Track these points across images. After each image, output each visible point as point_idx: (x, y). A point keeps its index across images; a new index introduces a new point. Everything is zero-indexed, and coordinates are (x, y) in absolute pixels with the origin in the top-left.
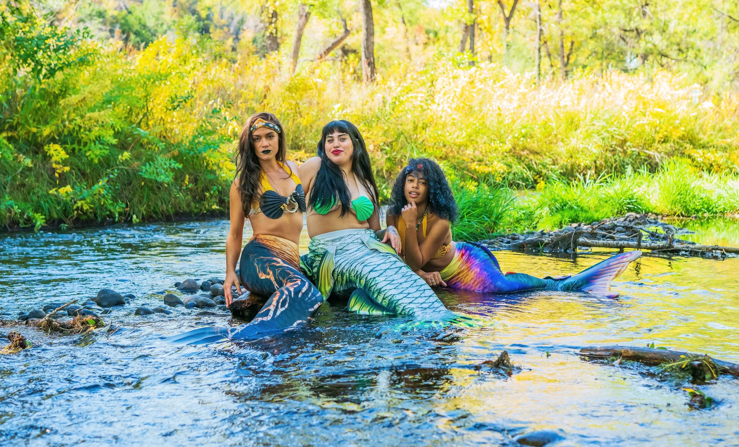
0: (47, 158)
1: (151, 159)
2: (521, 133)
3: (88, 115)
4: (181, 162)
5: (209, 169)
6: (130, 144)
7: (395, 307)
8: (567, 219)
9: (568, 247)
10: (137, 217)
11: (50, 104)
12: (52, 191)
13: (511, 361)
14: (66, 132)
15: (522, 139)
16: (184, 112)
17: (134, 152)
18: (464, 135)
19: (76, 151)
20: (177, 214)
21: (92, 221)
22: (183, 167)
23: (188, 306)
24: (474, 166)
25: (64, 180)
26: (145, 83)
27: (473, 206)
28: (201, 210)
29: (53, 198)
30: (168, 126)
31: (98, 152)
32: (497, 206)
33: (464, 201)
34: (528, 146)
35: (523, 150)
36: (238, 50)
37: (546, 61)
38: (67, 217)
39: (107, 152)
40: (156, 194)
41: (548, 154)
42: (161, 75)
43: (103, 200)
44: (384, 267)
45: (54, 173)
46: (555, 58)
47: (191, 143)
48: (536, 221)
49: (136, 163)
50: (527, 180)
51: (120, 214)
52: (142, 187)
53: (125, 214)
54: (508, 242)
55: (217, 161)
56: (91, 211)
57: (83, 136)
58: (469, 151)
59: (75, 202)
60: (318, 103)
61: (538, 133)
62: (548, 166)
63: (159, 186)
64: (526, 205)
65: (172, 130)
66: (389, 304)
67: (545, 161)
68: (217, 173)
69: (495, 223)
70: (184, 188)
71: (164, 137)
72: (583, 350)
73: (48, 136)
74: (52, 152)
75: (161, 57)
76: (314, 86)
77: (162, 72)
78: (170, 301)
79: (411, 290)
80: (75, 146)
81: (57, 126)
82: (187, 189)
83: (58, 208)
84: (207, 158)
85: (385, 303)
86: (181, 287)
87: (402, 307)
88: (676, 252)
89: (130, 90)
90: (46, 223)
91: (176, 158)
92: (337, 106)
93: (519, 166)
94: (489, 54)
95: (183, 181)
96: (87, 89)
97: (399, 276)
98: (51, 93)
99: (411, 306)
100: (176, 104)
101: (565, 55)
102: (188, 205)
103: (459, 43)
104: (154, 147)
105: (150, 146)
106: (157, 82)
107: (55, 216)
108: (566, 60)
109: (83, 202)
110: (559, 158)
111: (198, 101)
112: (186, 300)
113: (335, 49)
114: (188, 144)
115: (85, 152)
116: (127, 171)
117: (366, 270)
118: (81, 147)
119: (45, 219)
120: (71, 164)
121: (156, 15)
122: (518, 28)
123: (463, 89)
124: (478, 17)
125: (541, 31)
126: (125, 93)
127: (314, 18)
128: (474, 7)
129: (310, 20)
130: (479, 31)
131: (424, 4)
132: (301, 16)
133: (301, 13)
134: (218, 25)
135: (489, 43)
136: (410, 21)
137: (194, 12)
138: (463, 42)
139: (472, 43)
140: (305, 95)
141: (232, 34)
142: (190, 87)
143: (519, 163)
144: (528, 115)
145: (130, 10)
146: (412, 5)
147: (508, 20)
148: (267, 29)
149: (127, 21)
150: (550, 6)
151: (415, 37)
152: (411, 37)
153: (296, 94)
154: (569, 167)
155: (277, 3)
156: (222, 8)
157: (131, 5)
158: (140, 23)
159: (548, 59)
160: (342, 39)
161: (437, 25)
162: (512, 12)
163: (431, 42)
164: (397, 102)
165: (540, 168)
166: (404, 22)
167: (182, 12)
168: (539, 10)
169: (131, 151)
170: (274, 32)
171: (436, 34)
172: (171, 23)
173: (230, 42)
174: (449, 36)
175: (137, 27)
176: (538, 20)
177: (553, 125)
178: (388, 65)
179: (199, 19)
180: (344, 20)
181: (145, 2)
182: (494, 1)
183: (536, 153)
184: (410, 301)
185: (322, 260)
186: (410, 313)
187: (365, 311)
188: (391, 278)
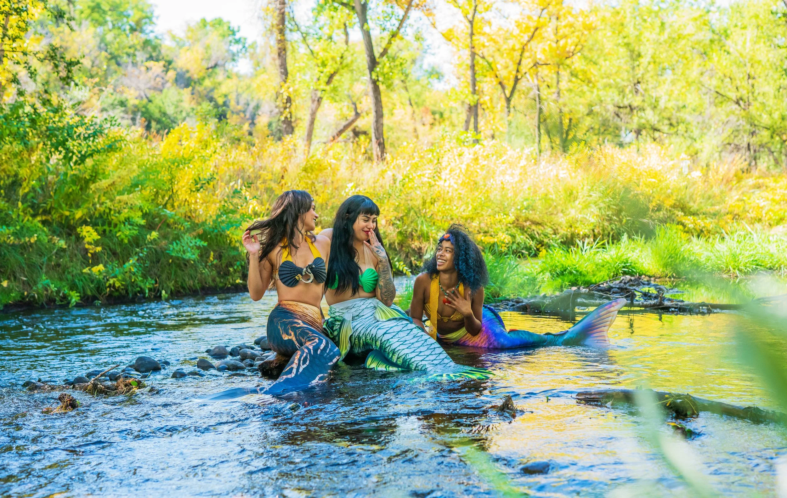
0: (79, 239)
1: (177, 238)
2: (523, 205)
3: (118, 198)
4: (205, 240)
5: (232, 246)
6: (157, 225)
7: (409, 365)
8: (567, 283)
9: (568, 308)
10: (166, 293)
11: (81, 189)
12: (86, 270)
13: (514, 405)
14: (97, 215)
15: (524, 211)
16: (207, 193)
17: (161, 232)
18: (470, 209)
19: (107, 232)
20: (203, 288)
21: (124, 297)
22: (208, 244)
23: (219, 369)
24: (480, 237)
25: (96, 259)
26: (170, 167)
28: (226, 284)
29: (87, 276)
30: (192, 206)
31: (127, 233)
32: (502, 273)
34: (531, 217)
35: (526, 221)
36: (254, 135)
37: (545, 138)
38: (100, 294)
39: (136, 232)
40: (183, 271)
41: (549, 224)
42: (185, 159)
43: (133, 277)
44: (396, 329)
45: (87, 253)
46: (554, 135)
47: (214, 221)
48: (539, 285)
49: (164, 243)
50: (530, 249)
51: (150, 290)
52: (169, 265)
53: (155, 290)
54: (513, 305)
56: (122, 287)
57: (113, 218)
58: (475, 224)
59: (108, 280)
60: (332, 182)
61: (539, 205)
62: (549, 236)
63: (186, 263)
64: (529, 271)
65: (196, 210)
66: (403, 362)
67: (547, 231)
68: (240, 249)
69: (500, 288)
70: (209, 264)
71: (189, 217)
72: (579, 394)
73: (80, 219)
74: (84, 233)
75: (183, 142)
76: (328, 167)
77: (185, 156)
78: (202, 365)
79: (422, 349)
80: (106, 227)
81: (88, 209)
82: (212, 265)
83: (92, 286)
84: (230, 235)
85: (400, 362)
86: (212, 353)
87: (415, 365)
88: (666, 309)
89: (156, 174)
90: (81, 300)
91: (202, 237)
92: (350, 185)
93: (522, 237)
94: (492, 132)
95: (208, 257)
96: (116, 174)
97: (411, 336)
98: (82, 178)
99: (423, 363)
100: (199, 186)
101: (564, 131)
102: (214, 280)
103: (464, 123)
104: (180, 226)
105: (176, 226)
106: (181, 166)
107: (89, 293)
108: (565, 136)
109: (115, 279)
110: (559, 228)
111: (220, 183)
112: (218, 365)
113: (347, 131)
114: (211, 223)
115: (116, 232)
116: (155, 249)
117: (381, 332)
118: (112, 228)
119: (80, 296)
120: (102, 245)
121: (176, 103)
122: (519, 108)
123: (468, 165)
124: (481, 97)
125: (541, 109)
126: (151, 177)
127: (325, 102)
128: (477, 88)
129: (322, 105)
130: (482, 111)
131: (429, 86)
132: (313, 101)
133: (314, 98)
134: (235, 111)
135: (492, 122)
136: (416, 103)
137: (211, 99)
138: (467, 122)
139: (476, 123)
140: (320, 175)
141: (248, 119)
142: (212, 169)
143: (523, 234)
144: (529, 188)
145: (150, 98)
146: (418, 88)
147: (508, 100)
148: (282, 113)
149: (147, 109)
150: (548, 86)
151: (422, 118)
152: (418, 118)
153: (311, 174)
154: (569, 236)
155: (291, 90)
156: (238, 95)
157: (151, 94)
158: (160, 111)
159: (547, 136)
160: (353, 121)
161: (442, 107)
162: (512, 92)
163: (437, 123)
164: (407, 179)
165: (542, 237)
166: (411, 104)
167: (200, 100)
168: (539, 90)
169: (158, 231)
170: (289, 116)
171: (441, 115)
172: (189, 110)
173: (246, 127)
174: (454, 116)
175: (157, 115)
176: (537, 99)
177: (553, 197)
178: (396, 145)
179: (217, 106)
180: (354, 104)
181: (165, 90)
182: (495, 82)
183: (537, 224)
184: (422, 358)
185: (341, 325)
186: (423, 368)
187: (382, 368)
188: (403, 339)
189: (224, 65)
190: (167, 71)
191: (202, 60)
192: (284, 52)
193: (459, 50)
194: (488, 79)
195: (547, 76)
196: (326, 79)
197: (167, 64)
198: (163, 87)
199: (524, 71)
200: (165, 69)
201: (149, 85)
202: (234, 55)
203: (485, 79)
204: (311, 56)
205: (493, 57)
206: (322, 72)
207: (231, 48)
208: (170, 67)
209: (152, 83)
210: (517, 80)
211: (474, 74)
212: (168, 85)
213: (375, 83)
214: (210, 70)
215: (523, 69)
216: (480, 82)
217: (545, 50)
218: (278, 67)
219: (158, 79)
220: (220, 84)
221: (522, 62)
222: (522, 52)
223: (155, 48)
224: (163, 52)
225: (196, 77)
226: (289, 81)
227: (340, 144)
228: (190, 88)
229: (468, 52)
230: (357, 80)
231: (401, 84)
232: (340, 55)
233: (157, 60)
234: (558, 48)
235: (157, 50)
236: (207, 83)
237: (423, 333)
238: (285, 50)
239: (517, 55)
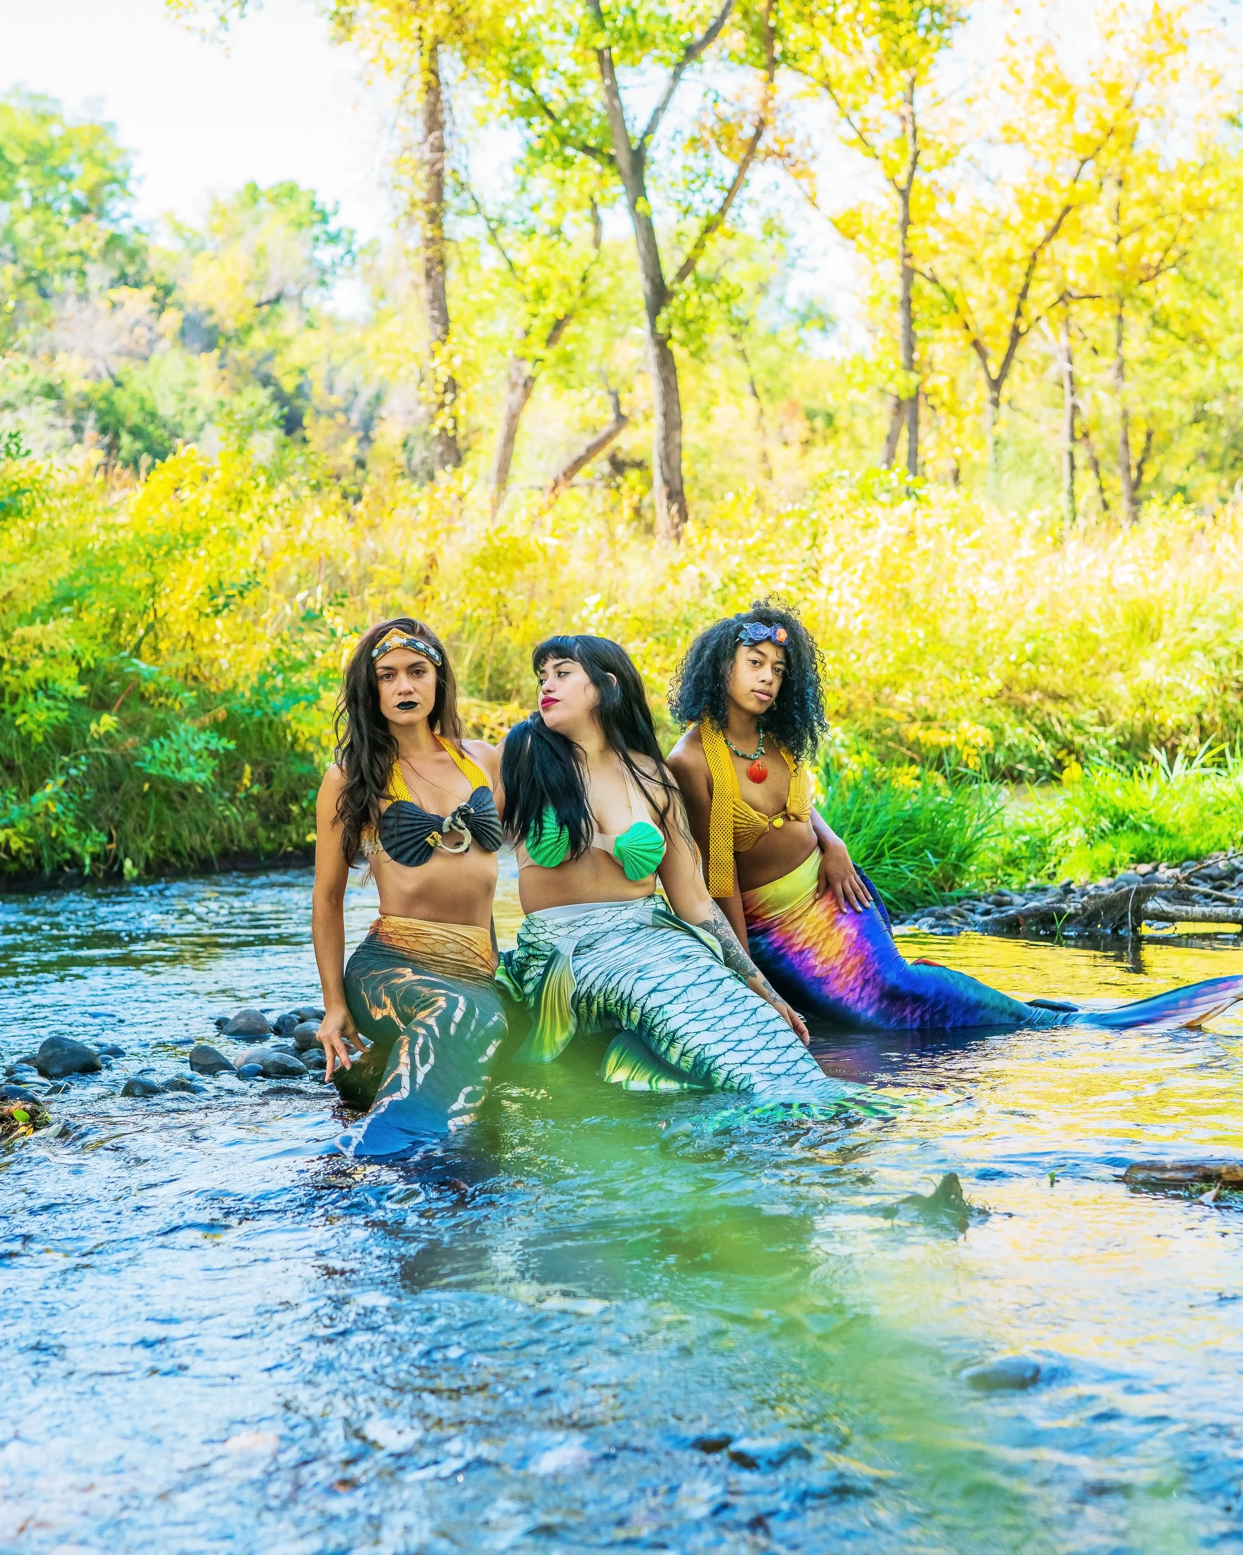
1: (163, 731)
2: (1022, 652)
3: (19, 631)
4: (233, 735)
5: (298, 749)
6: (116, 697)
7: (709, 1072)
8: (1127, 856)
9: (1122, 924)
10: (134, 865)
13: (965, 1196)
15: (1027, 665)
16: (239, 620)
17: (125, 714)
18: (890, 659)
20: (224, 854)
21: (31, 874)
22: (239, 746)
23: (242, 1075)
24: (914, 731)
26: (149, 556)
27: (906, 830)
28: (281, 845)
30: (204, 652)
31: (42, 716)
32: (961, 829)
33: (882, 817)
34: (1043, 682)
35: (1029, 692)
36: (369, 466)
37: (1086, 481)
39: (63, 716)
40: (177, 811)
41: (1087, 699)
42: (186, 536)
43: (55, 826)
44: (682, 980)
46: (1110, 470)
47: (256, 691)
48: (1054, 860)
49: (131, 740)
50: (1040, 761)
51: (95, 858)
52: (145, 795)
53: (107, 857)
54: (987, 913)
55: (315, 731)
56: (28, 851)
57: (9, 679)
58: (903, 698)
60: (551, 592)
61: (1064, 652)
62: (1088, 728)
63: (185, 792)
64: (1031, 821)
65: (213, 661)
66: (695, 1066)
67: (1082, 717)
68: (316, 758)
69: (957, 868)
70: (241, 795)
71: (195, 678)
72: (1134, 1167)
75: (185, 494)
76: (540, 554)
77: (187, 529)
78: (202, 1061)
79: (744, 1033)
82: (249, 797)
84: (294, 725)
85: (686, 1065)
86: (231, 1029)
87: (723, 1074)
89: (114, 573)
91: (221, 728)
92: (593, 599)
93: (1020, 730)
94: (954, 465)
95: (239, 778)
96: (17, 573)
97: (718, 998)
99: (746, 1069)
100: (221, 601)
101: (1133, 463)
102: (252, 835)
103: (883, 442)
104: (170, 702)
105: (162, 700)
106: (176, 553)
108: (1134, 474)
109: (9, 831)
110: (1113, 710)
111: (272, 594)
112: (241, 1060)
113: (594, 460)
114: (248, 694)
115: (14, 715)
116: (109, 758)
117: (642, 988)
118: (5, 705)
121: (180, 389)
122: (1023, 403)
123: (885, 551)
124: (926, 378)
125: (1075, 408)
126: (103, 580)
127: (543, 390)
128: (916, 356)
129: (534, 394)
130: (929, 411)
131: (801, 349)
132: (513, 386)
133: (514, 378)
134: (322, 408)
135: (954, 439)
136: (768, 391)
137: (266, 381)
138: (892, 439)
139: (914, 440)
140: (517, 573)
141: (355, 429)
142: (252, 559)
143: (1021, 723)
144: (1040, 610)
145: (119, 378)
146: (772, 353)
147: (996, 385)
148: (432, 419)
149: (112, 403)
150: (1095, 351)
151: (781, 427)
152: (771, 428)
153: (498, 572)
154: (1139, 730)
155: (457, 361)
156: (333, 371)
157: (121, 367)
158: (142, 408)
159: (1092, 473)
160: (610, 436)
161: (830, 401)
162: (1006, 366)
163: (818, 439)
164: (733, 587)
165: (1066, 732)
166: (755, 394)
167: (239, 381)
168: (1070, 361)
169: (118, 714)
170: (449, 425)
171: (830, 418)
172: (213, 406)
173: (350, 447)
174: (860, 426)
175: (135, 418)
176: (1067, 383)
177: (1100, 631)
178: (717, 495)
179: (280, 397)
180: (615, 394)
181: (155, 358)
182: (963, 342)
183: (1056, 697)
184: (742, 1057)
185: (547, 968)
186: (745, 1085)
187: (640, 1082)
188: (698, 1007)
189: (300, 296)
190: (161, 311)
191: (246, 283)
192: (439, 269)
193: (874, 263)
194: (946, 332)
195: (1092, 325)
196: (546, 333)
197: (160, 294)
198: (151, 350)
199: (1034, 313)
200: (156, 306)
201: (116, 346)
202: (324, 272)
203: (937, 334)
204: (510, 276)
205: (957, 278)
206: (535, 316)
207: (318, 254)
208: (169, 300)
209: (125, 340)
210: (1016, 335)
211: (910, 320)
212: (164, 344)
213: (662, 343)
214: (266, 309)
215: (1032, 309)
216: (926, 340)
217: (1087, 261)
218: (426, 306)
219: (139, 331)
220: (288, 342)
221: (1031, 293)
222: (1031, 267)
223: (132, 255)
224: (152, 263)
225: (230, 325)
226: (453, 339)
227: (576, 491)
228: (216, 353)
229: (892, 270)
230: (622, 335)
231: (730, 343)
232: (580, 275)
233: (137, 285)
234: (1120, 259)
235: (138, 260)
236: (258, 340)
237: (749, 992)
238: (441, 262)
239: (1017, 273)
